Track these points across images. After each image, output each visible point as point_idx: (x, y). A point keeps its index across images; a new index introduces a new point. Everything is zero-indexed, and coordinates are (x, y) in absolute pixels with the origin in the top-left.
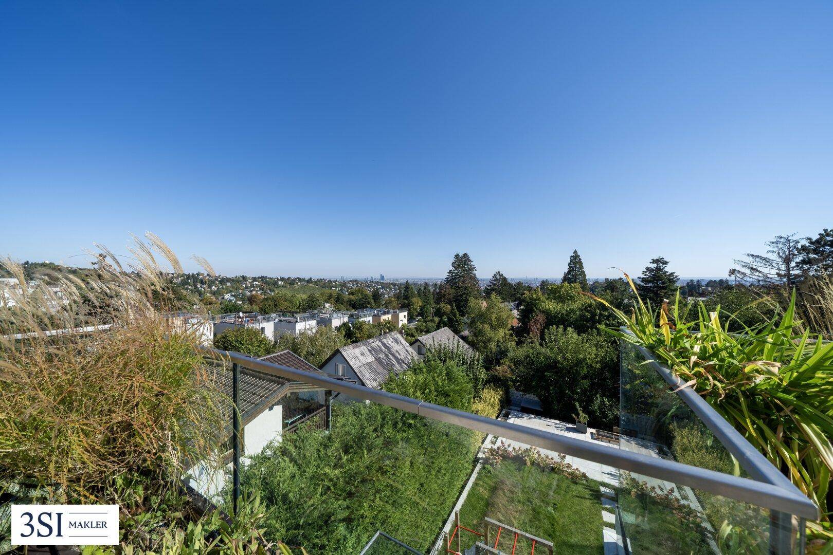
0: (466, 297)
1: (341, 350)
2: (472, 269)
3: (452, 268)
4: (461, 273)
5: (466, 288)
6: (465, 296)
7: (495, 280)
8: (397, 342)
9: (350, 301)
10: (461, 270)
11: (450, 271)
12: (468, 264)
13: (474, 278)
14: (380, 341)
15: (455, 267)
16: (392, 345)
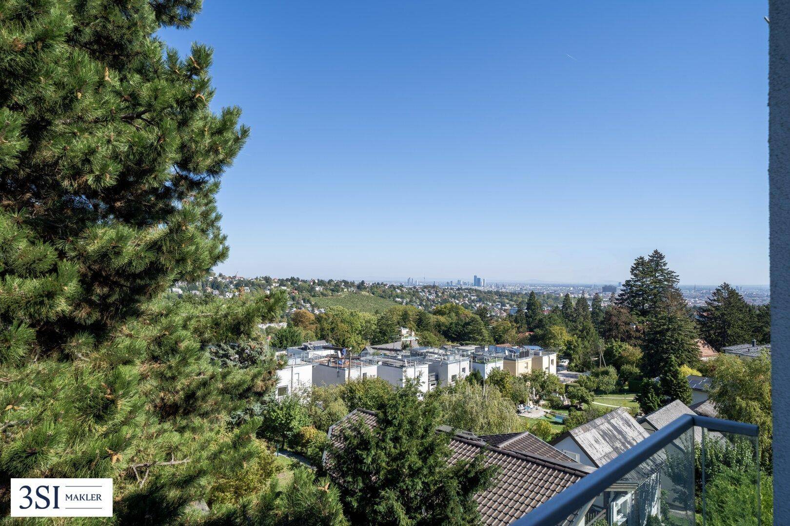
0: (672, 336)
1: (572, 432)
2: (670, 277)
3: (630, 277)
4: (648, 286)
5: (671, 320)
6: (669, 334)
7: (718, 301)
8: (630, 426)
9: (438, 325)
10: (648, 280)
11: (628, 281)
12: (662, 270)
13: (677, 295)
14: (609, 422)
15: (636, 275)
16: (625, 429)
